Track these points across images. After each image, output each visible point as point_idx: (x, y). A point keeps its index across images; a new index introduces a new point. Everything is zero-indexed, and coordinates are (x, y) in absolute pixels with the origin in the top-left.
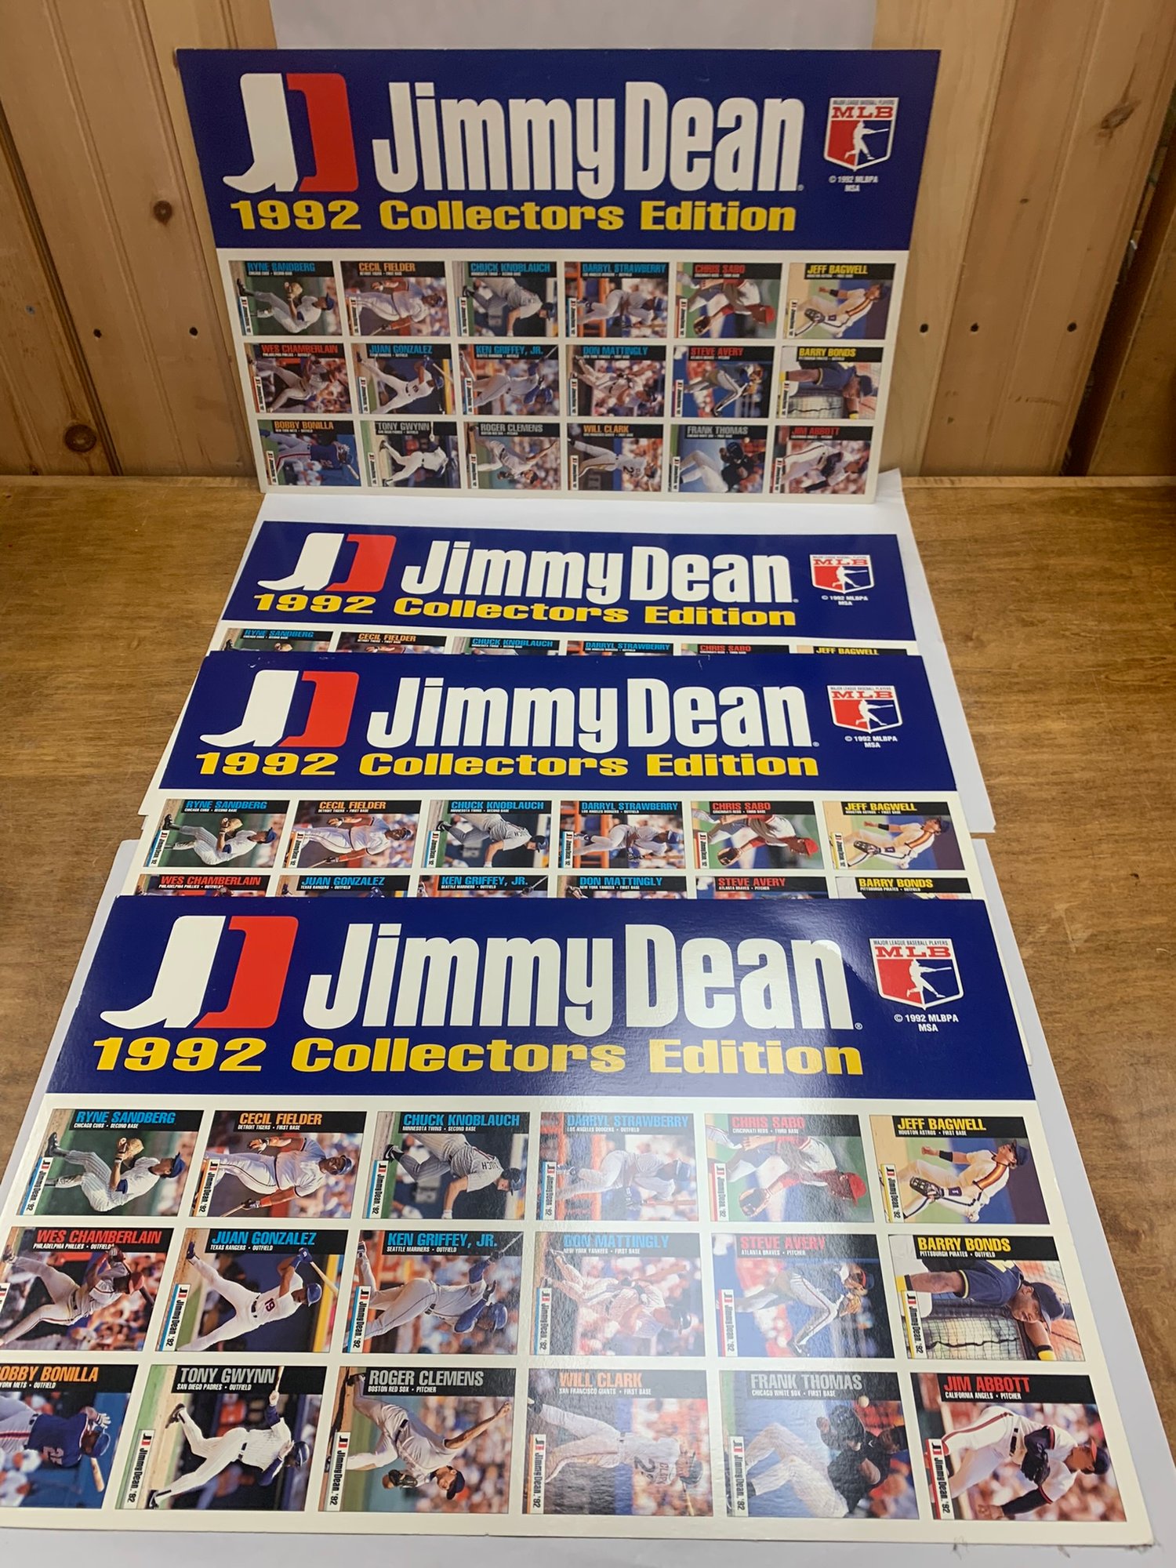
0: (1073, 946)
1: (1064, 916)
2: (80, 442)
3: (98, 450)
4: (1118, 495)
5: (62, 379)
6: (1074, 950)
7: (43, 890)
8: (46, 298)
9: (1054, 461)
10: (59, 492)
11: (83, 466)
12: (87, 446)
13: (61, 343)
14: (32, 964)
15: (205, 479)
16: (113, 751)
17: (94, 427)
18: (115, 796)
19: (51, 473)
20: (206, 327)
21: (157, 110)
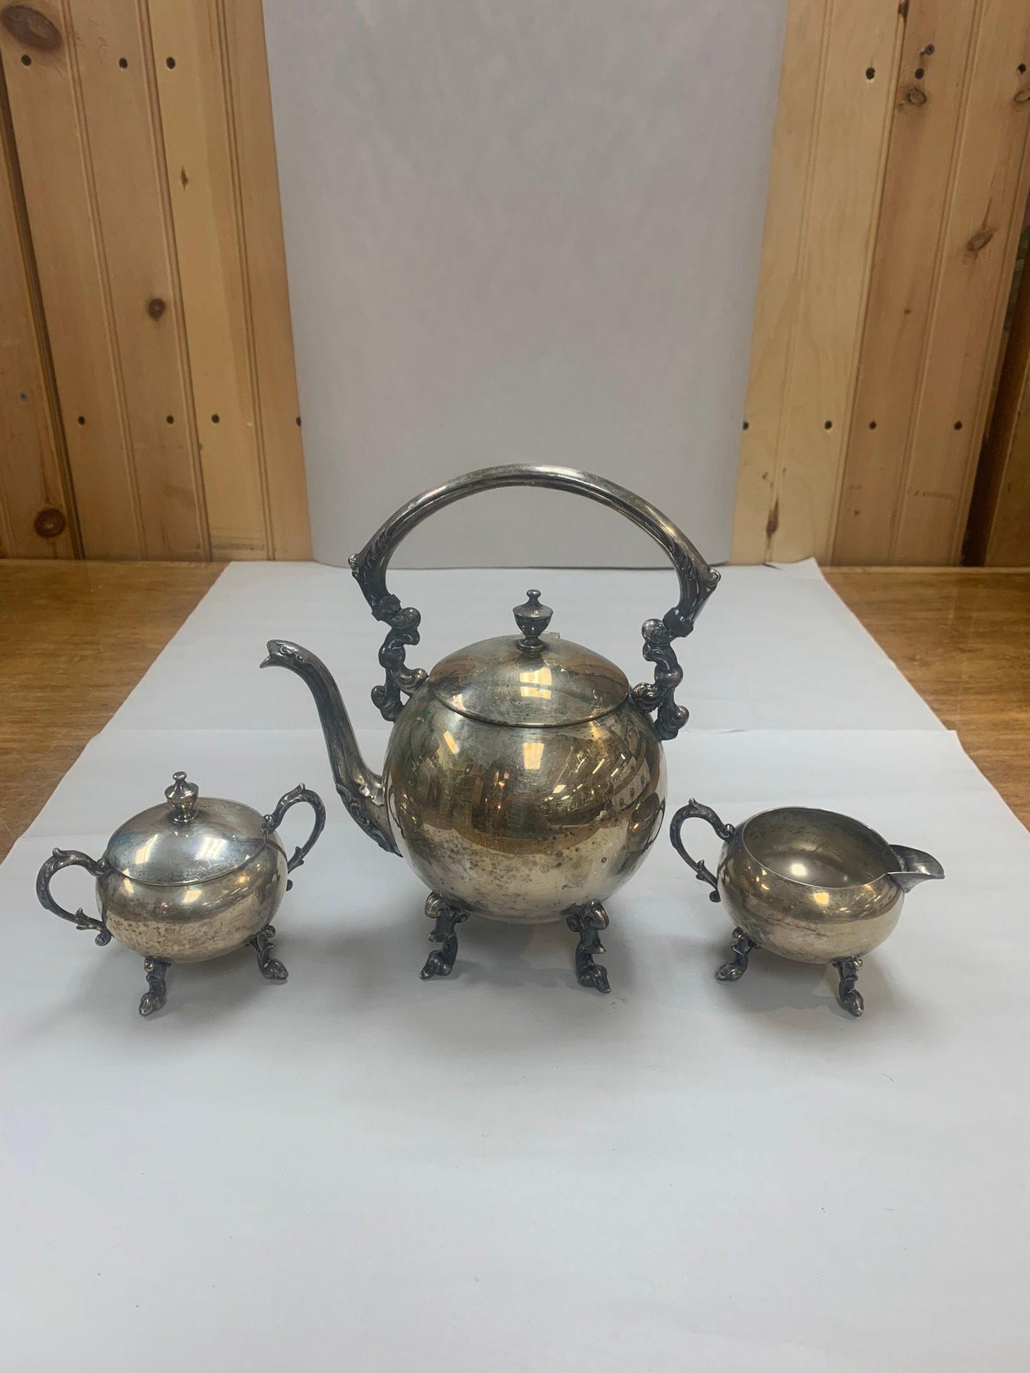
2: (50, 526)
3: (66, 534)
4: (1018, 578)
5: (42, 464)
8: (41, 388)
9: (952, 556)
10: (22, 569)
11: (49, 550)
12: (56, 531)
13: (47, 428)
15: (164, 563)
16: (40, 731)
17: (64, 512)
18: (34, 763)
20: (182, 417)
21: (162, 220)
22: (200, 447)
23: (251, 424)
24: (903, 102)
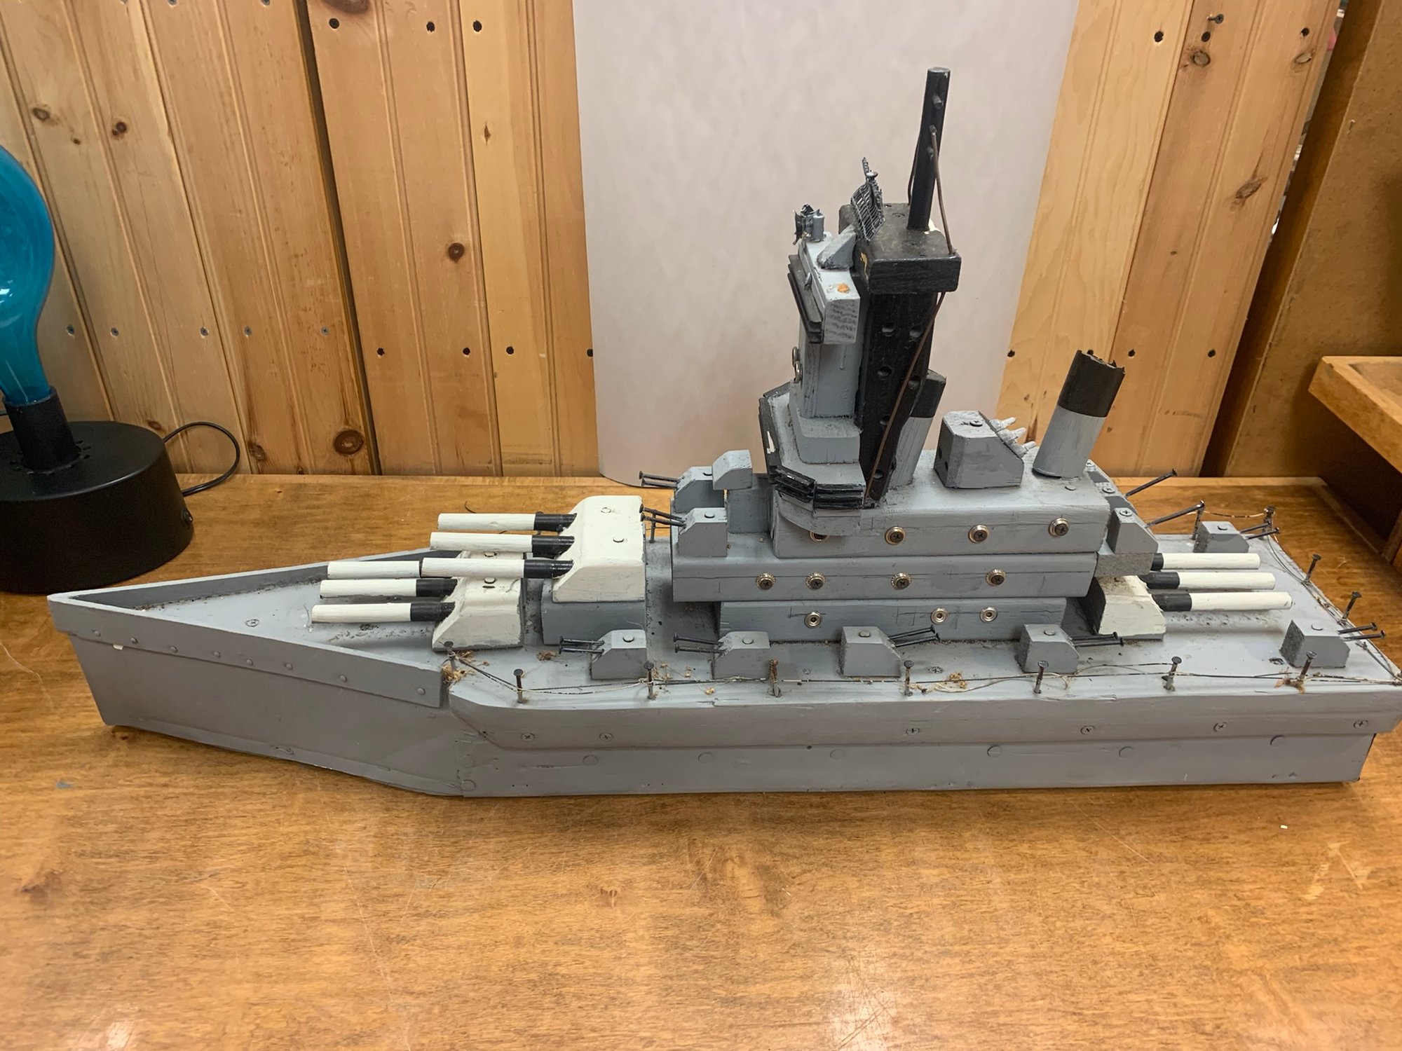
0: (1359, 883)
1: (1340, 854)
2: (348, 445)
3: (363, 452)
4: (1256, 492)
5: (342, 391)
6: (1361, 887)
7: (359, 846)
8: (342, 322)
9: (1198, 462)
10: (325, 488)
11: (348, 466)
12: (354, 449)
13: (347, 360)
14: (357, 920)
15: (459, 478)
17: (363, 433)
19: (316, 472)
20: (478, 347)
21: (464, 171)
22: (494, 376)
23: (544, 356)
24: (1188, 63)
